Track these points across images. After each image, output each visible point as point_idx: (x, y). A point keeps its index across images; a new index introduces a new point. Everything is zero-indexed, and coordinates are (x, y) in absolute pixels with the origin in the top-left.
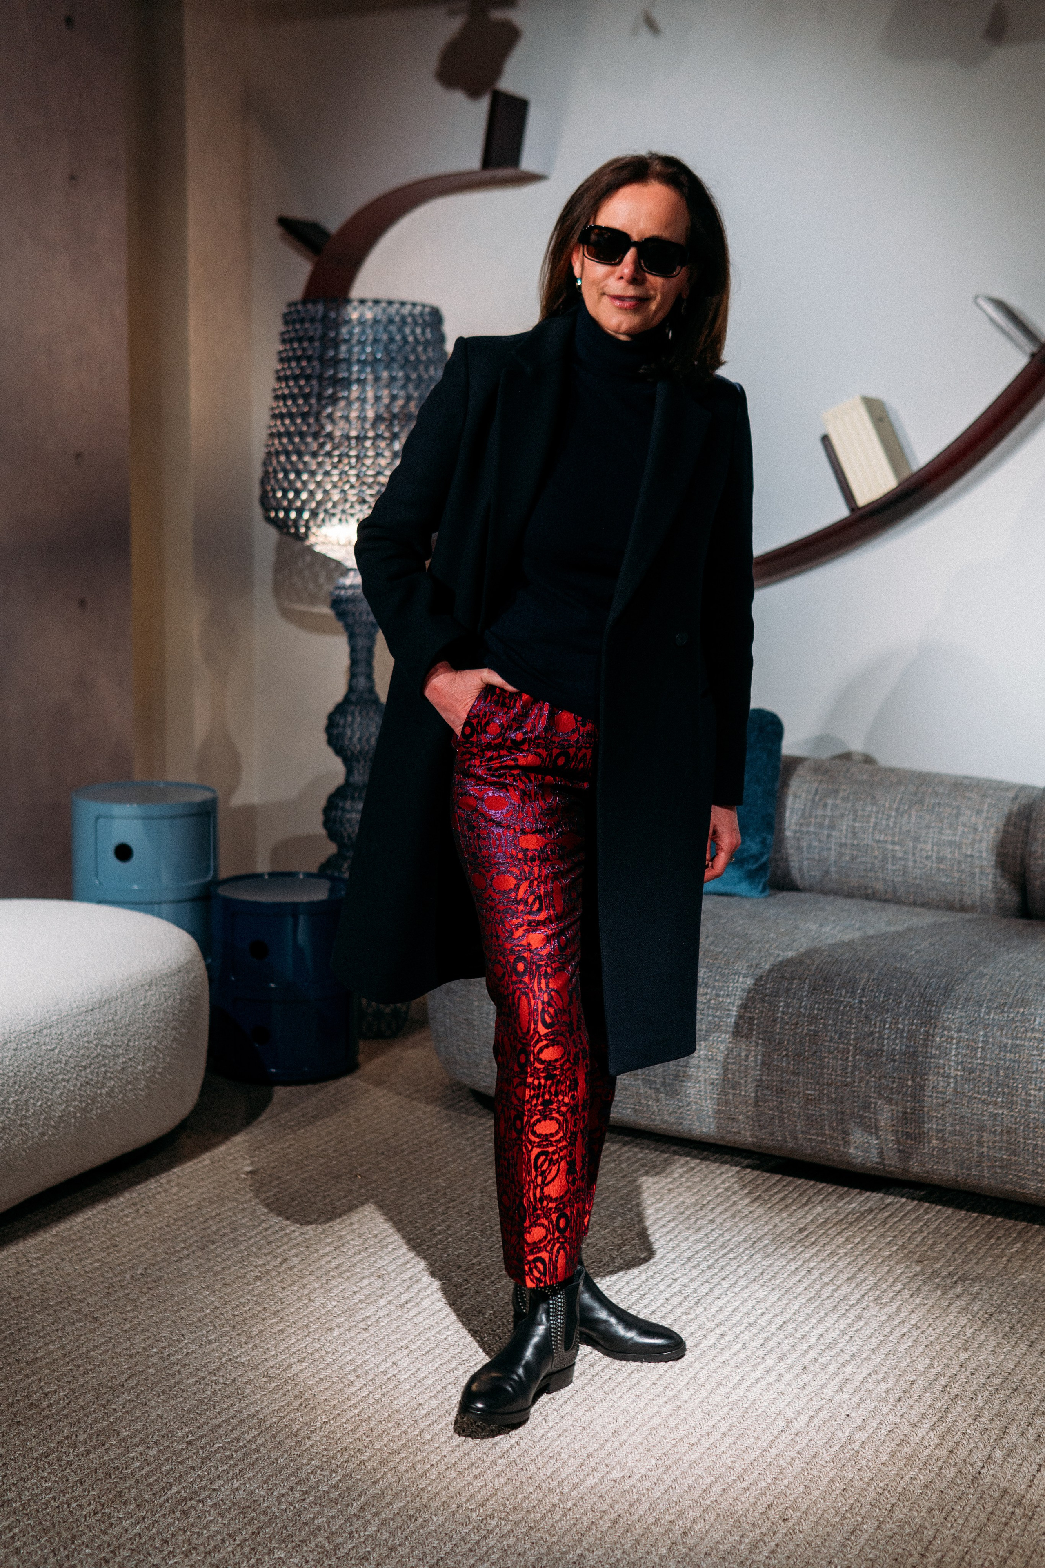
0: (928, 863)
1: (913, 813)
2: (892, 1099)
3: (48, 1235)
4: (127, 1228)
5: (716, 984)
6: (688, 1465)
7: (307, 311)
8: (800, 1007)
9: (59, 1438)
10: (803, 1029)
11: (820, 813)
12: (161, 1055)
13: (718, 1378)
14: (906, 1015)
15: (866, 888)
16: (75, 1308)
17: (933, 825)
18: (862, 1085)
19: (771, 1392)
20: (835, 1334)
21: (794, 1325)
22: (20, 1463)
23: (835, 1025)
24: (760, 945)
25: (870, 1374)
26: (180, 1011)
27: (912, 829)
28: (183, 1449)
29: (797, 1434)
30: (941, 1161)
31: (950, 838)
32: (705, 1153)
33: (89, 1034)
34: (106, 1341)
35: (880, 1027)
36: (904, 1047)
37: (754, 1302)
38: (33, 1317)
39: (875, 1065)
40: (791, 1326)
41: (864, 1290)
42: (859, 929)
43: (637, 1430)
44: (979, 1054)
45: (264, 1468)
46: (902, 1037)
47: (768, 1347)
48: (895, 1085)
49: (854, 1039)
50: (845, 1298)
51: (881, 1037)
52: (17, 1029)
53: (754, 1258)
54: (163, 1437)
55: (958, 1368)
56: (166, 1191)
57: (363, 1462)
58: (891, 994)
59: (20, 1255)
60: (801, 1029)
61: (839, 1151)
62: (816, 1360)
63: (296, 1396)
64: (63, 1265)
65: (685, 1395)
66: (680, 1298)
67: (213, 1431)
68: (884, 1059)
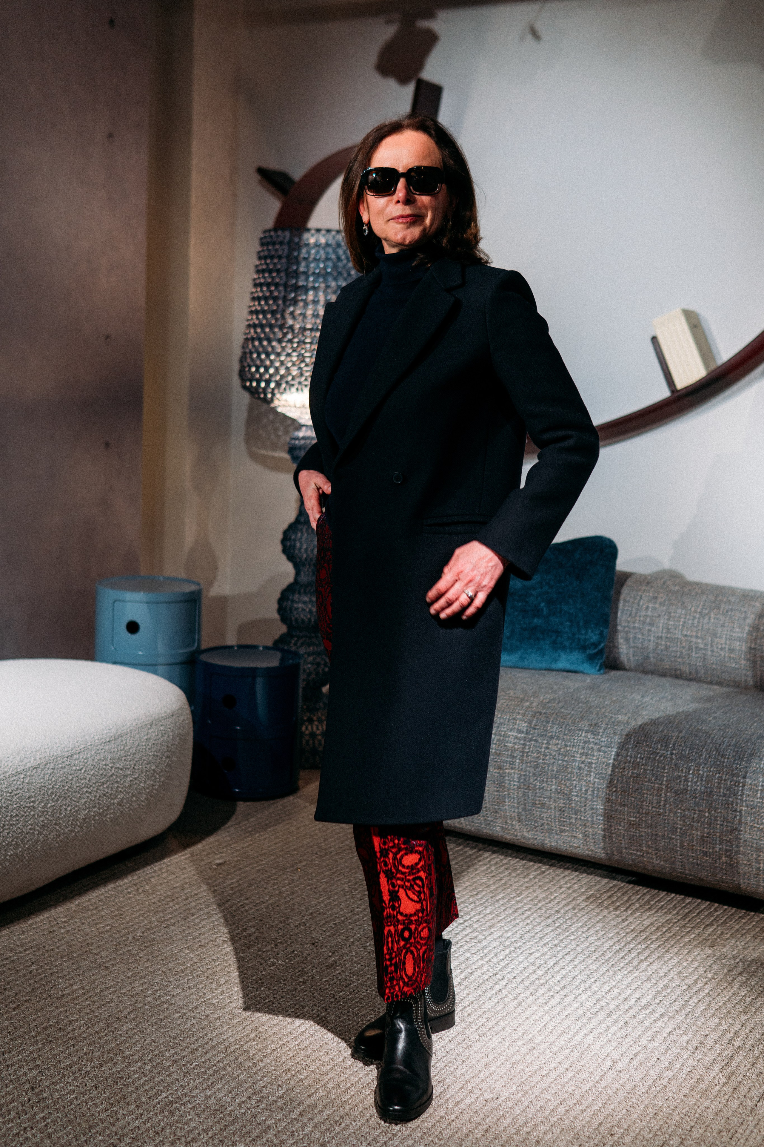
0: (723, 653)
1: (713, 616)
2: (692, 826)
3: (73, 905)
4: (130, 902)
5: (565, 737)
6: (540, 1091)
7: (278, 236)
8: (627, 756)
9: (80, 1054)
10: (629, 772)
11: (643, 613)
12: (158, 776)
13: (561, 1028)
14: (706, 764)
15: (676, 670)
16: (91, 959)
17: (727, 624)
18: (672, 815)
19: (602, 1039)
20: (649, 998)
21: (618, 991)
22: (52, 1071)
23: (653, 770)
24: (598, 709)
25: (675, 1029)
26: (172, 745)
27: (711, 628)
28: (170, 1066)
29: (621, 1071)
30: (728, 873)
31: (739, 635)
32: (553, 861)
33: (106, 759)
34: (114, 984)
35: (686, 772)
36: (703, 788)
37: (589, 973)
38: (61, 965)
39: (681, 801)
40: (617, 991)
41: (670, 966)
42: (670, 700)
43: (503, 1064)
44: (759, 795)
45: (229, 1081)
46: (702, 780)
47: (599, 1006)
48: (695, 816)
49: (666, 781)
50: (656, 972)
51: (686, 780)
52: (55, 754)
53: (588, 939)
54: (156, 1056)
55: (740, 1027)
56: (158, 876)
57: (301, 1080)
58: (694, 748)
59: (52, 919)
60: (627, 772)
61: (653, 863)
62: (635, 1017)
63: (252, 1030)
64: (83, 927)
65: (538, 1040)
66: (535, 967)
67: (192, 1053)
68: (688, 796)
